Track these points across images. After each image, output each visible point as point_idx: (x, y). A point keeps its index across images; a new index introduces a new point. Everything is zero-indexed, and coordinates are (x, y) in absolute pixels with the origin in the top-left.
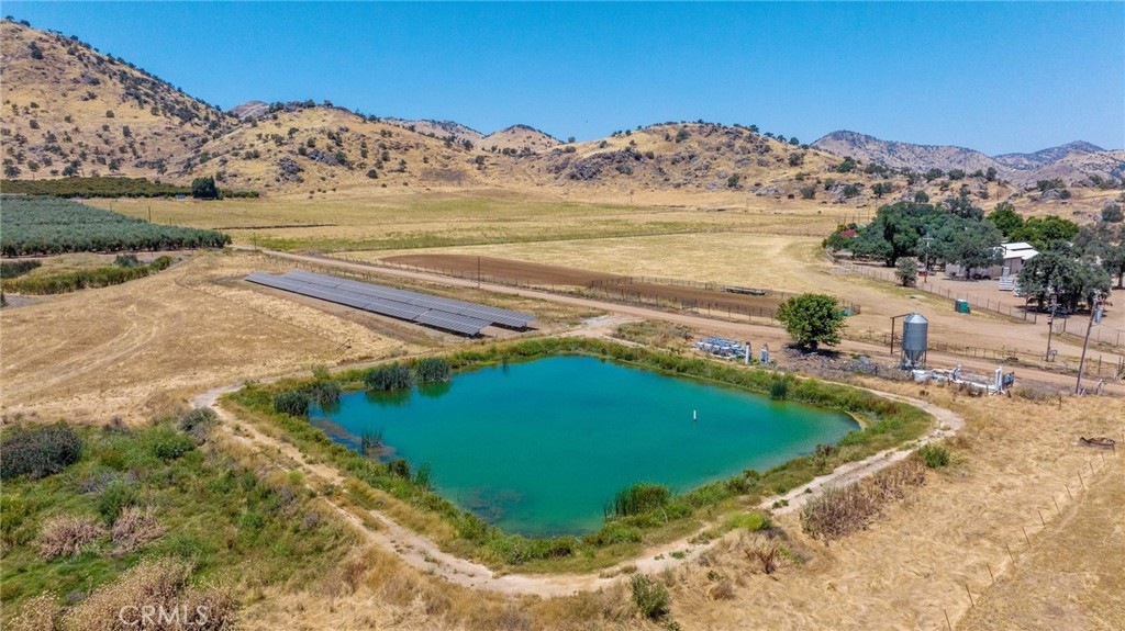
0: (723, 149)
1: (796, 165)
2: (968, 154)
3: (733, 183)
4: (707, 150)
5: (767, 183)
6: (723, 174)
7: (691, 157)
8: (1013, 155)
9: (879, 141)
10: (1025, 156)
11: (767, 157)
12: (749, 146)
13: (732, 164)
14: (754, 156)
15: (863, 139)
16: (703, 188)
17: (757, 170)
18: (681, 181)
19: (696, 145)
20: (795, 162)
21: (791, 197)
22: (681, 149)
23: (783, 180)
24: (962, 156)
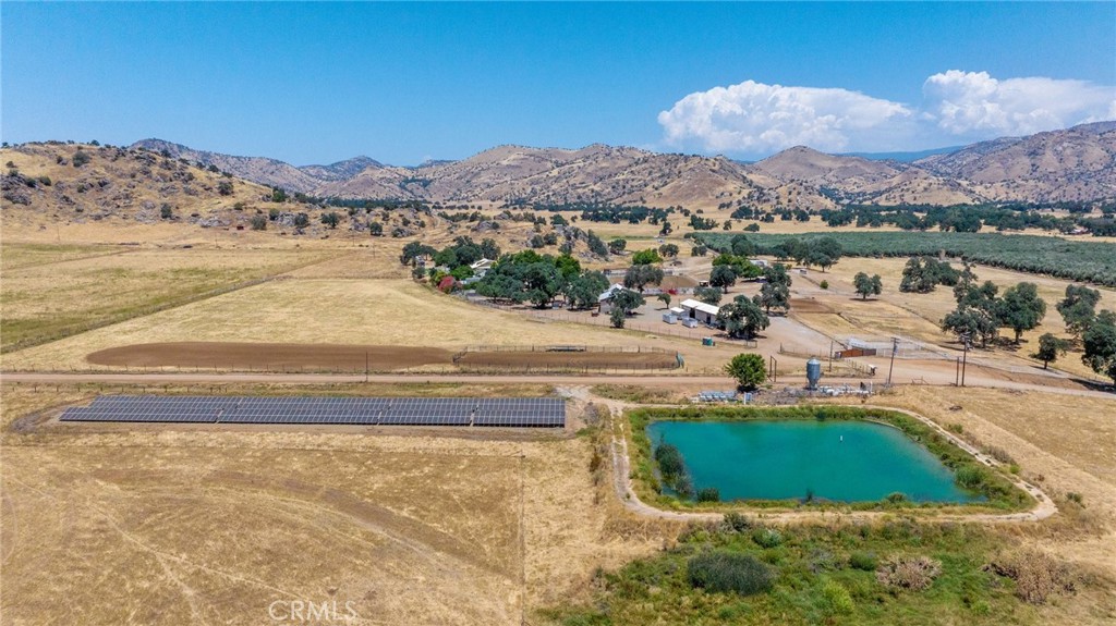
0: (139, 176)
1: (227, 194)
2: (279, 166)
3: (166, 214)
4: (120, 177)
5: (204, 211)
6: (149, 204)
7: (102, 184)
8: (315, 167)
9: (192, 151)
10: (324, 167)
11: (191, 186)
12: (168, 172)
13: (156, 193)
14: (178, 184)
15: (176, 149)
16: (131, 221)
17: (187, 200)
18: (99, 212)
19: (103, 171)
20: (225, 191)
21: (240, 228)
22: (85, 173)
23: (222, 210)
24: (273, 168)
